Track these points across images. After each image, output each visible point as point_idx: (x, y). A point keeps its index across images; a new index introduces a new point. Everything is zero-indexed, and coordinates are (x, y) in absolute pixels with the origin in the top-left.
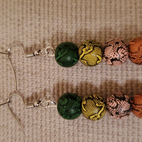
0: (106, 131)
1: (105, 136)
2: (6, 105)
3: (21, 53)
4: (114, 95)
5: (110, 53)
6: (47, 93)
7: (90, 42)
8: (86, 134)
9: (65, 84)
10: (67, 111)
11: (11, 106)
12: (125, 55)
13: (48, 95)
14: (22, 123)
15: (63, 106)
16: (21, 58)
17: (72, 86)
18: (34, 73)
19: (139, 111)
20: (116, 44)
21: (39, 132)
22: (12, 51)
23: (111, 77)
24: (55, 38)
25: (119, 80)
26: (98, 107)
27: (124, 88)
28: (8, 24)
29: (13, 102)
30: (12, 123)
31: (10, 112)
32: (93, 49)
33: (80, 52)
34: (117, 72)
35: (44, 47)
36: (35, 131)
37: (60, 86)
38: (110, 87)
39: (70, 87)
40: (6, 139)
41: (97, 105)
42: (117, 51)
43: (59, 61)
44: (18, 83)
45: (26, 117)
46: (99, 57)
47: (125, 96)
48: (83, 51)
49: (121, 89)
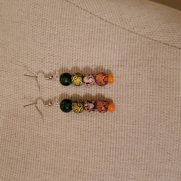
0: (85, 119)
1: (85, 122)
2: (34, 104)
3: (43, 77)
4: (87, 101)
5: (86, 80)
6: (56, 99)
7: (77, 74)
8: (75, 121)
9: (65, 95)
10: (64, 108)
11: (37, 105)
12: (93, 81)
13: (56, 100)
14: (42, 114)
15: (62, 105)
16: (43, 79)
18: (49, 88)
21: (51, 119)
22: (38, 76)
23: (88, 92)
24: (61, 70)
25: (92, 93)
26: (79, 106)
27: (95, 97)
28: (37, 61)
29: (38, 103)
30: (37, 114)
31: (36, 109)
32: (78, 78)
33: (72, 78)
34: (92, 89)
35: (55, 74)
36: (49, 119)
37: (63, 95)
38: (88, 97)
39: (68, 96)
40: (33, 123)
41: (78, 105)
42: (89, 79)
43: (61, 82)
44: (41, 93)
45: (45, 111)
46: (80, 81)
47: (93, 101)
48: (73, 78)
49: (94, 98)
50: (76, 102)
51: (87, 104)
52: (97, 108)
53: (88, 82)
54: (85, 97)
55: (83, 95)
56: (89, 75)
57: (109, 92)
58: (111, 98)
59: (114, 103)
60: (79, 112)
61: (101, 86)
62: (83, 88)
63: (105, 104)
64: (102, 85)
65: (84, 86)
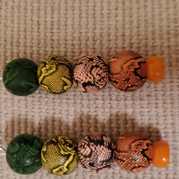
7: (53, 59)
9: (22, 121)
12: (103, 78)
17: (33, 124)
19: (124, 161)
20: (89, 61)
23: (88, 110)
25: (100, 114)
27: (107, 125)
32: (57, 69)
33: (39, 72)
34: (97, 102)
37: (16, 124)
38: (88, 125)
39: (29, 125)
42: (90, 72)
46: (65, 80)
47: (104, 138)
48: (43, 72)
49: (103, 127)
50: (55, 144)
51: (88, 149)
52: (121, 160)
53: (88, 79)
54: (78, 124)
55: (71, 119)
56: (91, 60)
57: (147, 110)
58: (155, 126)
59: (163, 139)
60: (65, 173)
61: (125, 90)
62: (72, 102)
63: (146, 148)
64: (132, 86)
65: (73, 93)
